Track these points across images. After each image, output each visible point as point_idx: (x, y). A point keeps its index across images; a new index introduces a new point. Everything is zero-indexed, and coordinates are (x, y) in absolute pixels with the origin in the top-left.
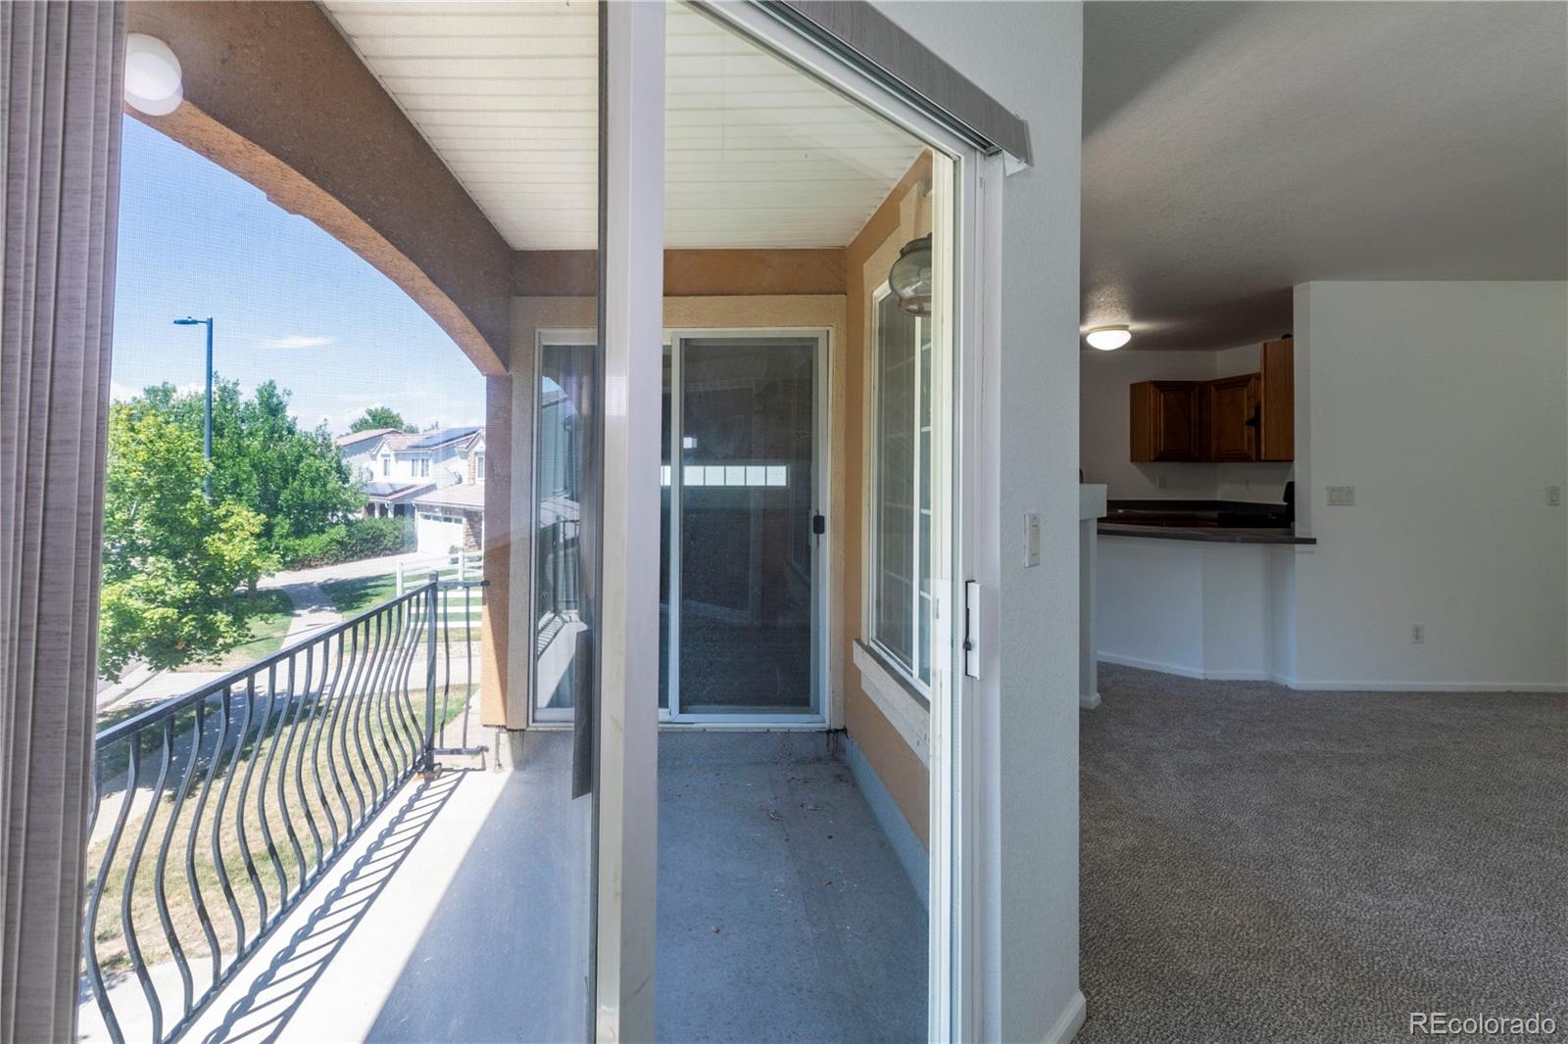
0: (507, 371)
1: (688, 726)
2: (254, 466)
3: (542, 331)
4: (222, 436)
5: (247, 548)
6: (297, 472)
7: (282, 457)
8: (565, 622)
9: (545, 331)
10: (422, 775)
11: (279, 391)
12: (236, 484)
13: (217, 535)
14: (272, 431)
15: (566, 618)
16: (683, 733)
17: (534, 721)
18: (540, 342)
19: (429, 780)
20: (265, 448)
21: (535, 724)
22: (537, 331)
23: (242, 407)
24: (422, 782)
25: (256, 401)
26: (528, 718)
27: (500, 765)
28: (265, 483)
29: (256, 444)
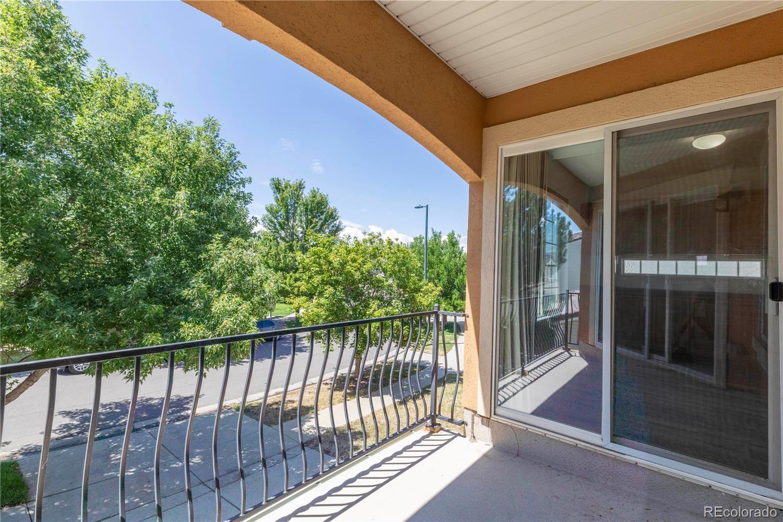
0: (480, 177)
1: (619, 455)
2: (445, 268)
3: (502, 147)
4: (433, 255)
5: (430, 300)
6: (462, 271)
7: (456, 265)
8: (571, 356)
9: (505, 147)
10: (429, 429)
11: (456, 236)
12: (438, 275)
13: (420, 294)
14: (453, 252)
15: (573, 354)
16: (614, 459)
17: (495, 414)
18: (502, 155)
19: (431, 433)
20: (450, 260)
21: (495, 416)
22: (500, 148)
23: (442, 243)
24: (427, 432)
25: (448, 240)
26: (491, 411)
27: (474, 437)
28: (449, 275)
29: (446, 259)
